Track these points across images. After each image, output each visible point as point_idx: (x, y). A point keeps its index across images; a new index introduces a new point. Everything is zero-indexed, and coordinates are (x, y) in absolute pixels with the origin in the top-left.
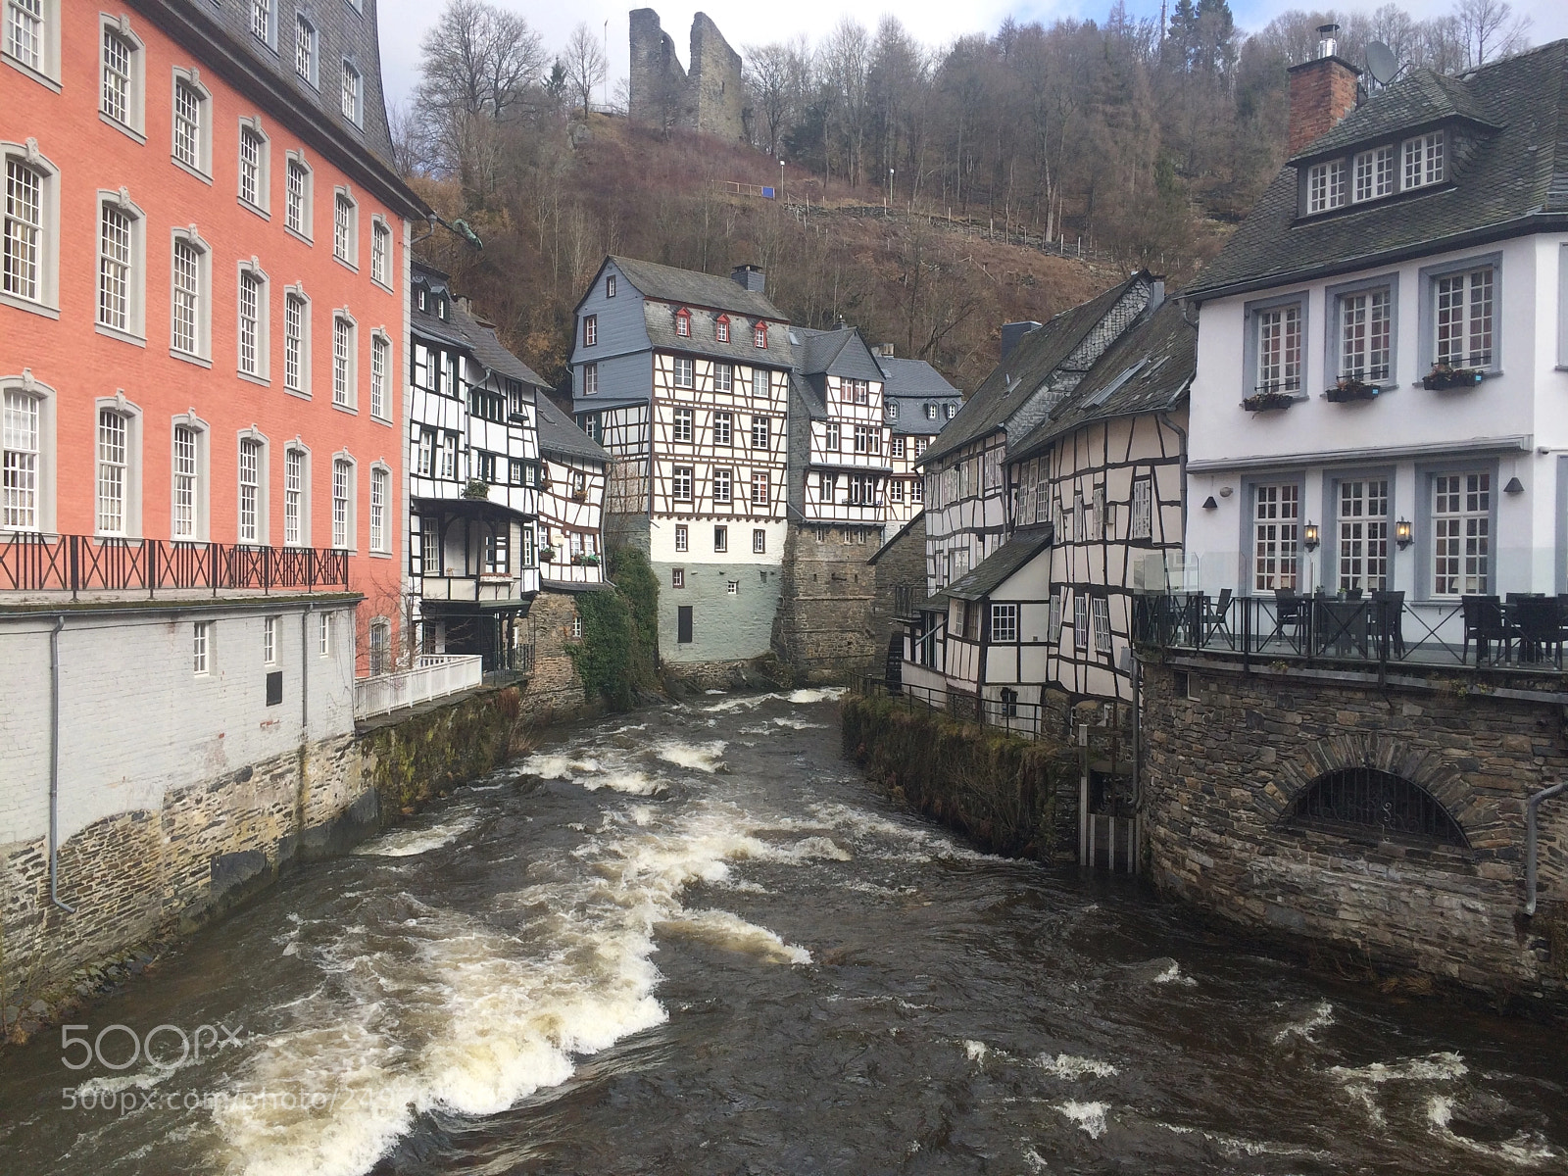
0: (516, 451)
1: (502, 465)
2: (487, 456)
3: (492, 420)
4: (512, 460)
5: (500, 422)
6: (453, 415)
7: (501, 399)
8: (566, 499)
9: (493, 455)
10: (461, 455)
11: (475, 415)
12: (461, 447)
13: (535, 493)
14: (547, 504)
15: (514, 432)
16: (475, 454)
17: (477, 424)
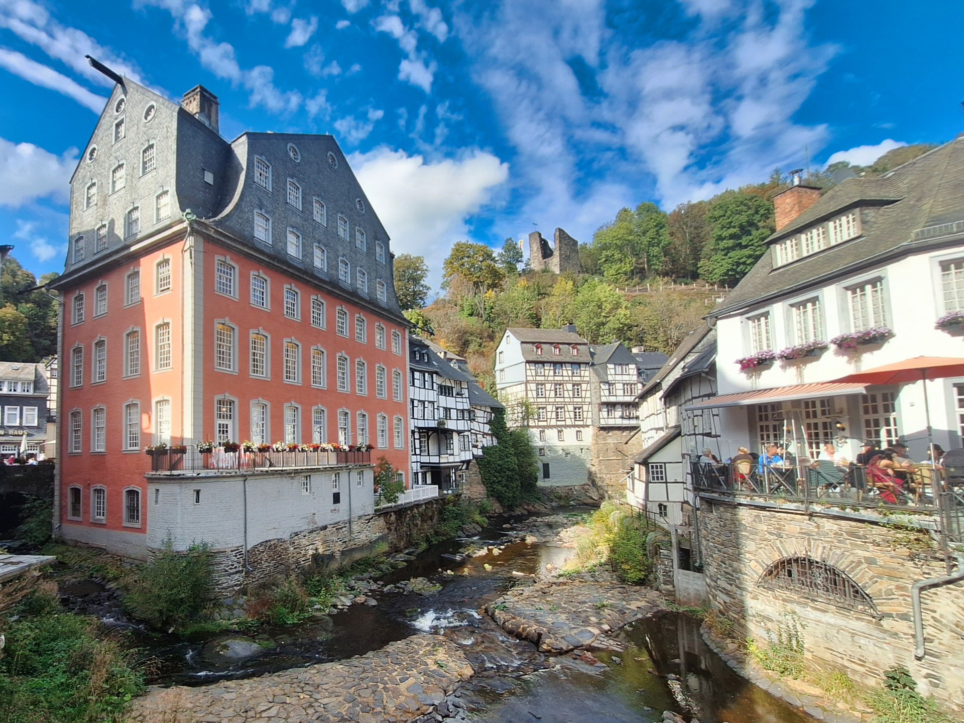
0: (460, 407)
1: (453, 413)
2: (447, 410)
3: (449, 396)
4: (457, 410)
5: (452, 396)
6: (432, 395)
7: (452, 388)
8: (484, 423)
9: (450, 409)
10: (436, 410)
11: (441, 394)
12: (436, 407)
13: (469, 422)
14: (475, 426)
15: (458, 400)
16: (441, 409)
17: (442, 398)
